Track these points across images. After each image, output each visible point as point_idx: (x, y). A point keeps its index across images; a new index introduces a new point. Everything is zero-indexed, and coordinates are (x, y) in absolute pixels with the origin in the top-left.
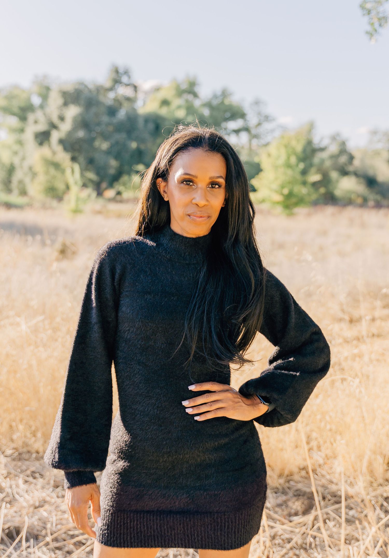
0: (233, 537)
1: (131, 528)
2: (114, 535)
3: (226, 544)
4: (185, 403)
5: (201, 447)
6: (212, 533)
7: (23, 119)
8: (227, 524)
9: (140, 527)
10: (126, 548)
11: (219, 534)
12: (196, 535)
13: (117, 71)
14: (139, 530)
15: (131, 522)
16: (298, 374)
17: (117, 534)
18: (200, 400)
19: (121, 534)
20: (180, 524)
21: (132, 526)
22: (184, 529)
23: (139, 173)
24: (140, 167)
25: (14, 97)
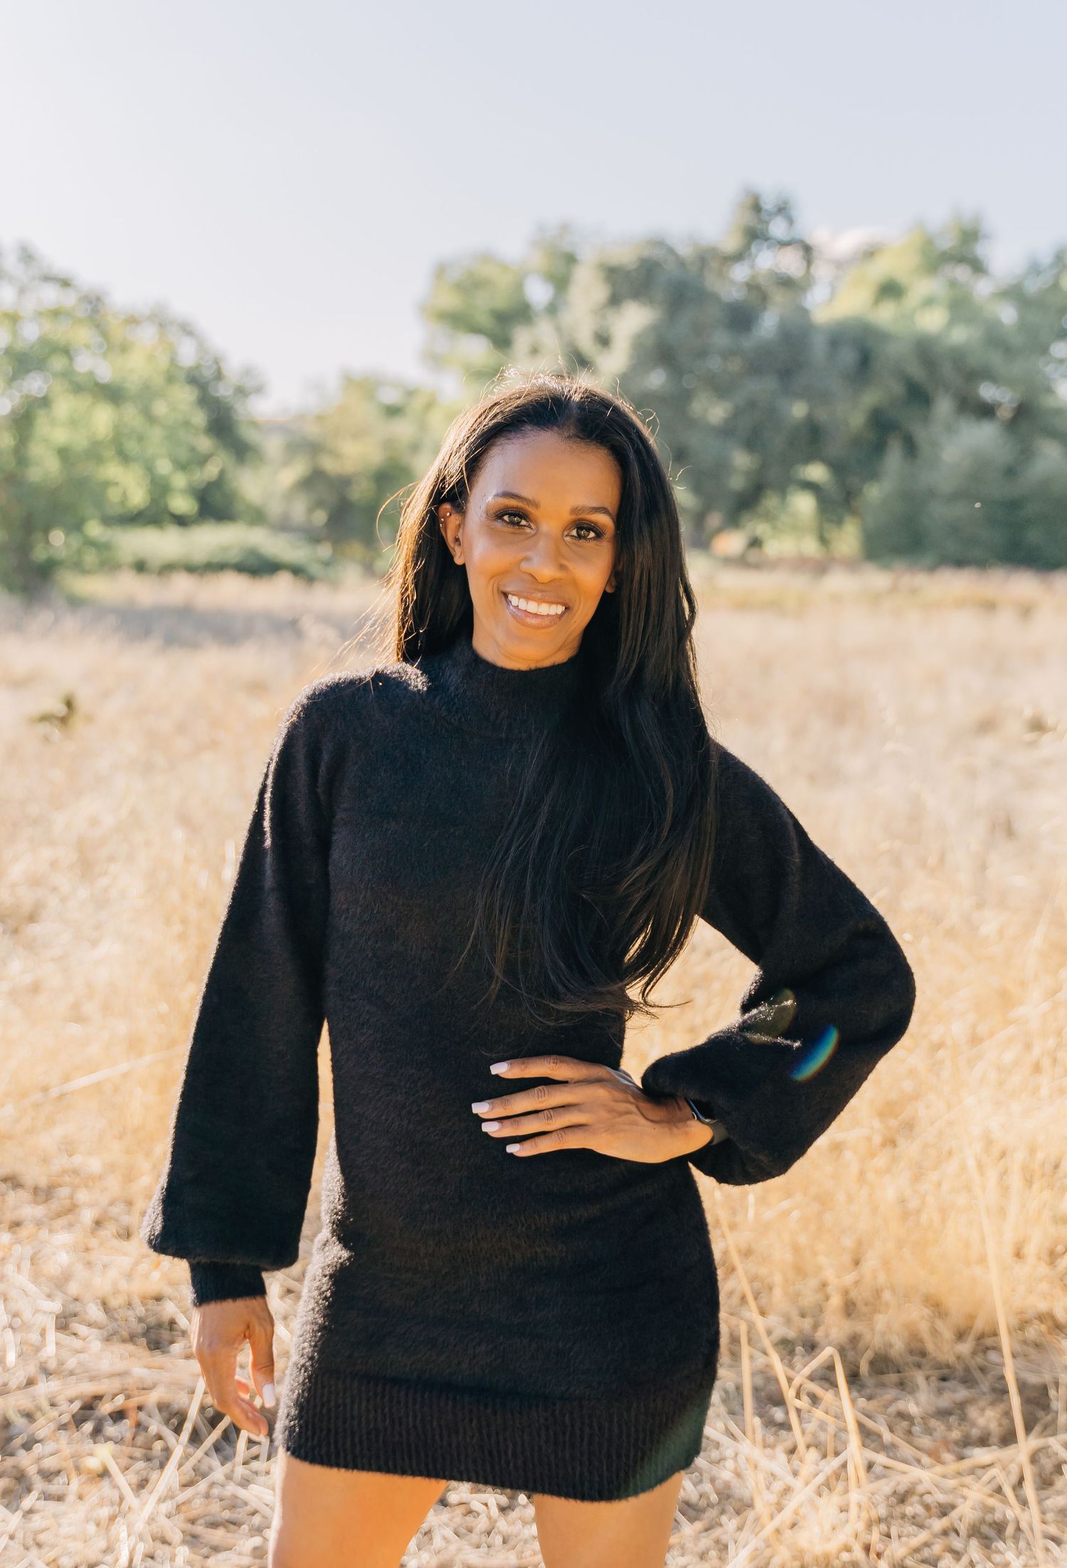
0: (605, 1468)
1: (352, 1417)
2: (314, 1434)
3: (586, 1484)
4: (480, 1109)
5: (523, 1225)
6: (550, 1451)
7: (502, 342)
8: (587, 1430)
9: (376, 1419)
10: (343, 1470)
11: (567, 1456)
12: (510, 1453)
13: (756, 207)
14: (372, 1426)
15: (353, 1402)
16: (797, 1044)
17: (321, 1431)
18: (521, 1103)
19: (329, 1430)
20: (471, 1421)
21: (356, 1413)
22: (481, 1433)
23: (810, 486)
24: (817, 472)
25: (478, 286)
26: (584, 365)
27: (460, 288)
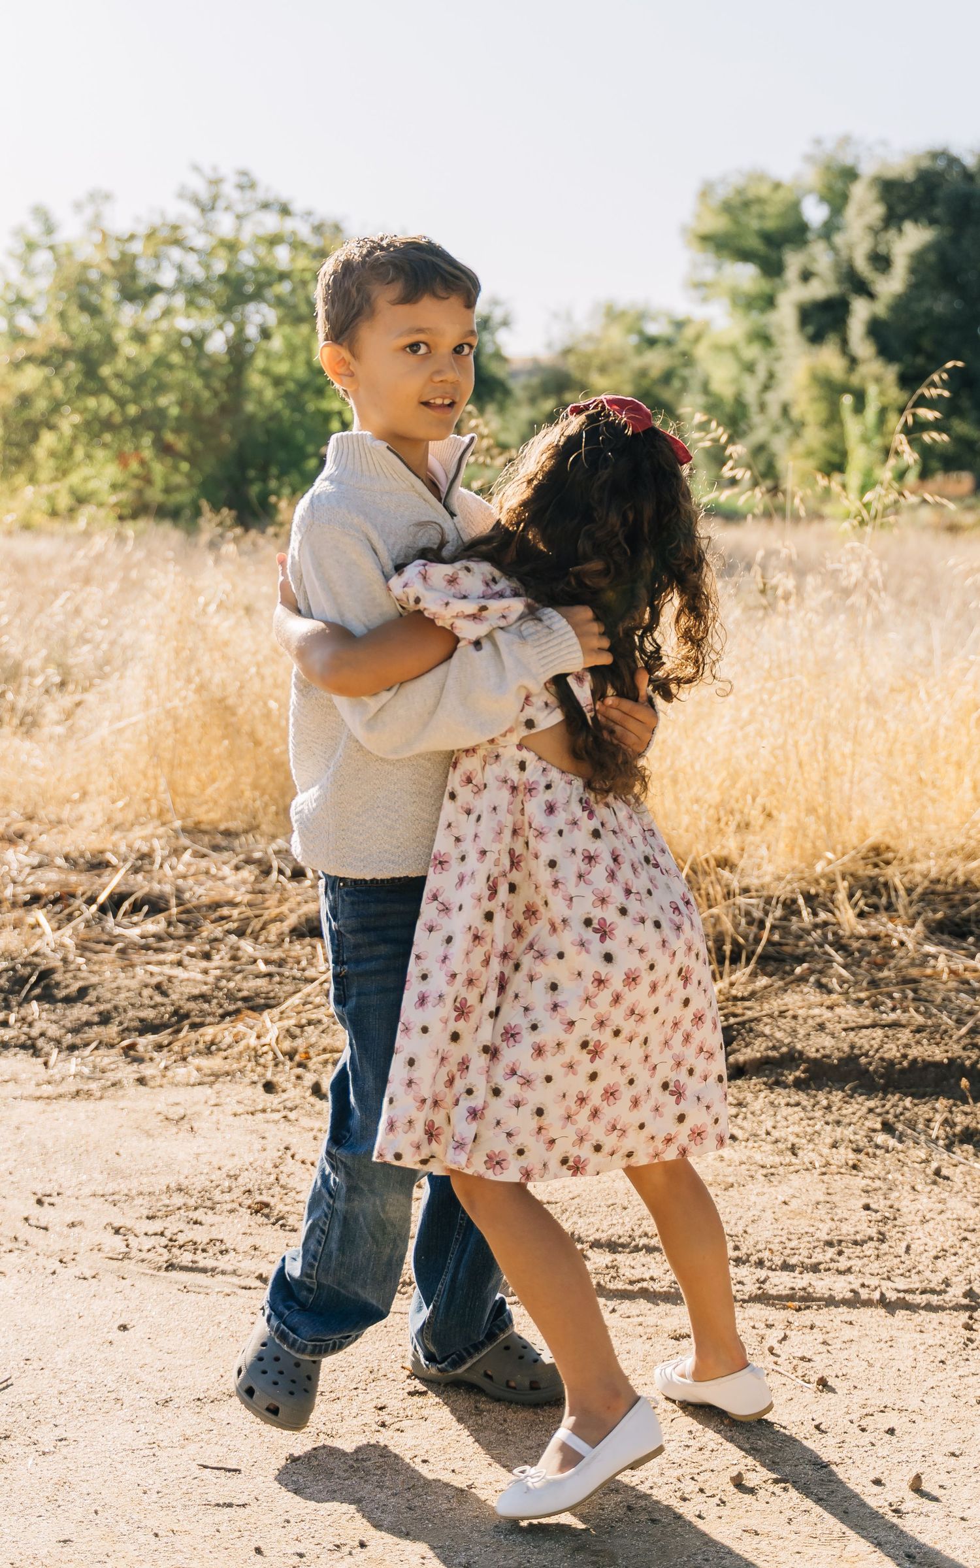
7: (772, 268)
25: (746, 204)
26: (862, 288)
27: (727, 208)
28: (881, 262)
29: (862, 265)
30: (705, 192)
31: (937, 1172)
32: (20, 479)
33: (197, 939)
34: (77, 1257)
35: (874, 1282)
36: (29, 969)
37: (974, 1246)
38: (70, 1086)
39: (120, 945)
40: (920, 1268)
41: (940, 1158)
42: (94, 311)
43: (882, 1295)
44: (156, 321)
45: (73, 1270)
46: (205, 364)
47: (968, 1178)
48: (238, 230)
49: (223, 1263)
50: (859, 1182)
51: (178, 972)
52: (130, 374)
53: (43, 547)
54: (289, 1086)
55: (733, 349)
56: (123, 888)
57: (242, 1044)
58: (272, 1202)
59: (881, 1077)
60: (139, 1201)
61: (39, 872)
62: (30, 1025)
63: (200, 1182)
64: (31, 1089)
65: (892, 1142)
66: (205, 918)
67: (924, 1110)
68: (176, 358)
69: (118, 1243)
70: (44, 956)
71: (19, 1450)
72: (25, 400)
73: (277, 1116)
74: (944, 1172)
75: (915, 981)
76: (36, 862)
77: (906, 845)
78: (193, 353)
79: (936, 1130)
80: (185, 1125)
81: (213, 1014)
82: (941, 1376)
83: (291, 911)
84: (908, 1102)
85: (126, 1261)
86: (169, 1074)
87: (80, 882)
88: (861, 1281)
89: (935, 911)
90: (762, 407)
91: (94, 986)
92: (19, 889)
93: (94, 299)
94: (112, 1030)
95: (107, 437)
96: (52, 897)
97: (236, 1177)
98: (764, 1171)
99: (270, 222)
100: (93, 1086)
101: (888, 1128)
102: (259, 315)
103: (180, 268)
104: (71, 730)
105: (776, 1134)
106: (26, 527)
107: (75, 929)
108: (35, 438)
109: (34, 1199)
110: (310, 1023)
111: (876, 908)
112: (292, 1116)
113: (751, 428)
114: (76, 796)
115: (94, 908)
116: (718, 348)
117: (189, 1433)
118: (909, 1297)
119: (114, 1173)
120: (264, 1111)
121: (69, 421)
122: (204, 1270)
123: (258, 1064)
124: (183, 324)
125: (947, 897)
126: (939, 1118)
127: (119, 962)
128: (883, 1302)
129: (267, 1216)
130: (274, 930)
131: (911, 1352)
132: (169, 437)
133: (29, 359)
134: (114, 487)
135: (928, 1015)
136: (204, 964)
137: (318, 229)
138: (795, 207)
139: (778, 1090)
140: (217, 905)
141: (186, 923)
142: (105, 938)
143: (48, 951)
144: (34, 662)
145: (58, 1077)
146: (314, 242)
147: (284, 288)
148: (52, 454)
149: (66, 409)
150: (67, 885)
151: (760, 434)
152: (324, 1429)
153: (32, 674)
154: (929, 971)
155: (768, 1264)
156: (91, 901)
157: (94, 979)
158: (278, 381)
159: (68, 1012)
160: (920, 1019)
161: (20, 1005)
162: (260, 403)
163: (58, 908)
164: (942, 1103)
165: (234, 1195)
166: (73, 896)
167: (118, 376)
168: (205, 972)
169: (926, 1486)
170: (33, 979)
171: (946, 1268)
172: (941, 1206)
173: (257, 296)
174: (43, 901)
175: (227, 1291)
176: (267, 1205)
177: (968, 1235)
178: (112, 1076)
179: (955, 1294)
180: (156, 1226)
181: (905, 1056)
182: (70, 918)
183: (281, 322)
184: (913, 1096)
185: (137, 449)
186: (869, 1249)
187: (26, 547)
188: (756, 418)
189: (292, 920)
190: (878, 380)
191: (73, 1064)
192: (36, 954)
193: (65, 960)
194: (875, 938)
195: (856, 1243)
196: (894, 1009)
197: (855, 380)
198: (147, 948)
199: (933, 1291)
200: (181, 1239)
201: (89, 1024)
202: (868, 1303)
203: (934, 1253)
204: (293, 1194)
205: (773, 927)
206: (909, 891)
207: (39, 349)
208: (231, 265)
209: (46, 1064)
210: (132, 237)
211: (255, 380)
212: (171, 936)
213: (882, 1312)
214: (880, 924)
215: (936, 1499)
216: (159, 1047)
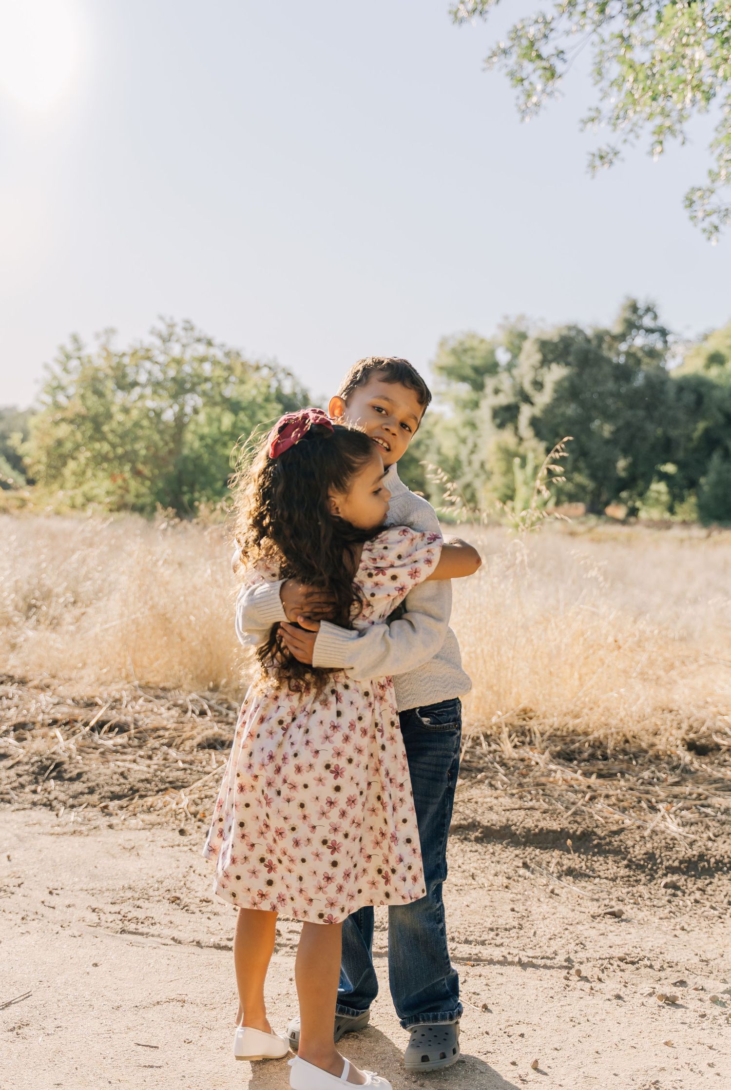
7: (478, 386)
13: (634, 308)
23: (665, 477)
24: (670, 468)
25: (465, 351)
26: (527, 399)
27: (454, 352)
28: (538, 385)
29: (528, 388)
30: (443, 343)
31: (552, 892)
32: (55, 486)
33: (144, 748)
34: (71, 925)
35: (515, 952)
36: (50, 762)
37: (571, 933)
38: (70, 828)
39: (101, 750)
40: (541, 944)
41: (554, 883)
42: (99, 394)
43: (520, 959)
44: (135, 401)
45: (68, 932)
46: (161, 427)
47: (569, 895)
48: (183, 353)
49: (153, 930)
50: (509, 895)
51: (134, 766)
52: (120, 430)
53: (67, 525)
54: (193, 832)
55: (455, 430)
56: (105, 718)
57: (168, 808)
58: (181, 897)
59: (523, 837)
60: (107, 894)
61: (57, 707)
62: (49, 793)
63: (141, 884)
64: (48, 829)
65: (528, 874)
66: (150, 736)
67: (546, 856)
68: (145, 423)
69: (94, 917)
70: (59, 754)
71: (34, 1032)
72: (60, 443)
73: (186, 849)
74: (556, 891)
75: (544, 785)
76: (56, 701)
77: (542, 709)
78: (155, 421)
79: (552, 868)
80: (134, 852)
81: (152, 790)
82: (550, 1005)
83: (198, 734)
84: (537, 851)
85: (98, 928)
86: (126, 823)
87: (81, 714)
88: (508, 951)
89: (556, 746)
90: (470, 463)
91: (86, 773)
92: (46, 717)
93: (100, 387)
94: (95, 798)
95: (105, 465)
96: (64, 721)
97: (162, 882)
98: (457, 888)
99: (201, 349)
100: (83, 828)
101: (525, 866)
102: (193, 400)
103: (150, 373)
104: (79, 629)
105: (464, 867)
106: (58, 513)
107: (77, 740)
108: (65, 464)
109: (47, 891)
110: (206, 797)
111: (523, 743)
112: (194, 848)
113: (463, 474)
114: (80, 665)
115: (88, 728)
116: (447, 429)
117: (130, 1025)
118: (534, 961)
119: (93, 877)
120: (179, 845)
121: (84, 455)
122: (142, 934)
123: (176, 819)
124: (150, 404)
125: (563, 738)
126: (554, 861)
127: (101, 759)
128: (520, 963)
129: (178, 905)
130: (188, 744)
131: (535, 991)
132: (140, 467)
133: (63, 420)
134: (108, 493)
135: (550, 804)
136: (148, 762)
137: (227, 354)
138: (492, 353)
139: (466, 843)
140: (156, 729)
141: (139, 739)
142: (93, 745)
143: (61, 752)
144: (59, 590)
145: (64, 823)
146: (225, 361)
147: (207, 386)
148: (74, 473)
149: (83, 449)
150: (73, 715)
151: (468, 478)
152: (206, 1025)
153: (58, 596)
154: (551, 779)
155: (457, 940)
156: (86, 724)
157: (86, 769)
158: (202, 438)
159: (71, 786)
160: (546, 806)
161: (44, 781)
162: (192, 449)
163: (67, 727)
164: (557, 853)
165: (160, 892)
166: (76, 721)
167: (113, 431)
168: (149, 766)
169: (540, 1067)
170: (52, 767)
171: (555, 945)
172: (553, 911)
173: (192, 390)
174: (59, 724)
175: (154, 945)
176: (179, 899)
177: (568, 927)
178: (94, 823)
179: (560, 960)
180: (116, 908)
181: (537, 826)
182: (74, 733)
183: (205, 405)
184: (541, 848)
185: (122, 472)
186: (513, 933)
187: (56, 524)
188: (466, 468)
189: (198, 739)
190: (534, 450)
191: (72, 816)
192: (54, 753)
193: (70, 757)
194: (522, 760)
195: (506, 929)
196: (531, 800)
197: (521, 450)
198: (116, 752)
199: (548, 958)
200: (130, 916)
201: (82, 793)
202: (511, 963)
203: (548, 936)
204: (193, 893)
205: (466, 752)
206: (542, 734)
207: (69, 415)
208: (178, 372)
209: (57, 815)
210: (124, 355)
211: (188, 436)
212: (130, 746)
213: (519, 968)
214: (525, 752)
215: (546, 1074)
216: (121, 808)
